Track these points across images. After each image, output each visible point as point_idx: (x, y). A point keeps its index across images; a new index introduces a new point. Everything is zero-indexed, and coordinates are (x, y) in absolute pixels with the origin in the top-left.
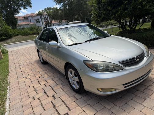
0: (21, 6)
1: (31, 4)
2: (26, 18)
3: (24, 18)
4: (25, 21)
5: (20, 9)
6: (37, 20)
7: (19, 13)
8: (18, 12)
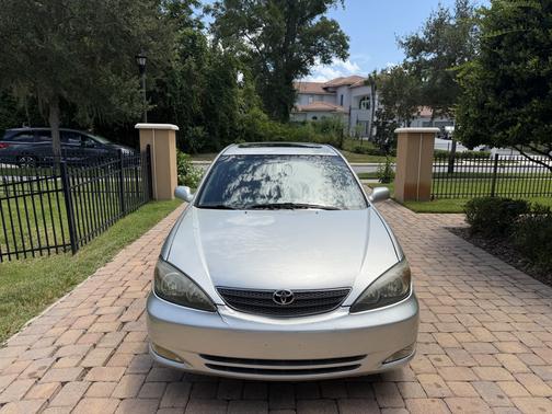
0: (315, 54)
1: (346, 47)
2: (330, 90)
3: (325, 89)
4: (325, 98)
5: (312, 63)
6: (364, 99)
7: (306, 74)
8: (306, 72)
